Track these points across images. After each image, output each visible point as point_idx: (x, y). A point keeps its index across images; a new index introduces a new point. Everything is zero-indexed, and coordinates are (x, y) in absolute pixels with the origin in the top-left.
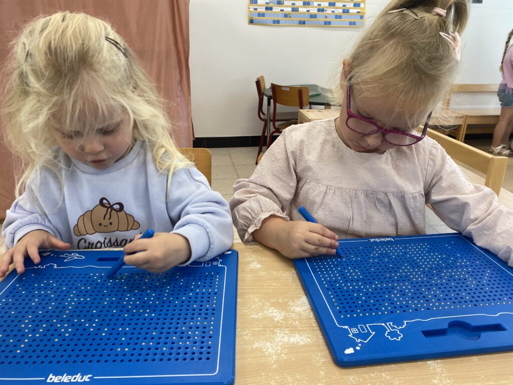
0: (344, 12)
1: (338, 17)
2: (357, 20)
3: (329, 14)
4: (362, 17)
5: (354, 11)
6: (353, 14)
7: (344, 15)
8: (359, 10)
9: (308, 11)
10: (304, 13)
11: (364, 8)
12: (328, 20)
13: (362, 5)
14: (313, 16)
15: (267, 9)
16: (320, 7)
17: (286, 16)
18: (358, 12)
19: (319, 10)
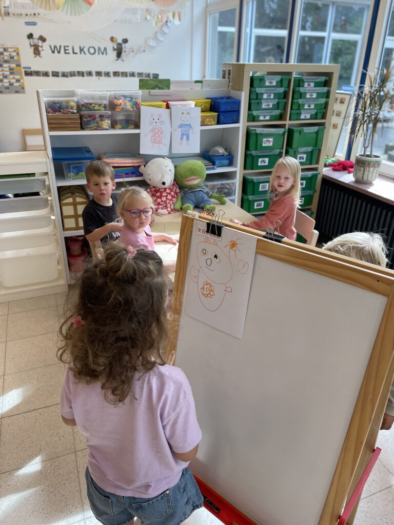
0: (10, 85)
1: (7, 88)
2: (20, 89)
4: (23, 88)
5: (16, 84)
6: (16, 86)
8: (20, 84)
11: (23, 83)
13: (22, 81)
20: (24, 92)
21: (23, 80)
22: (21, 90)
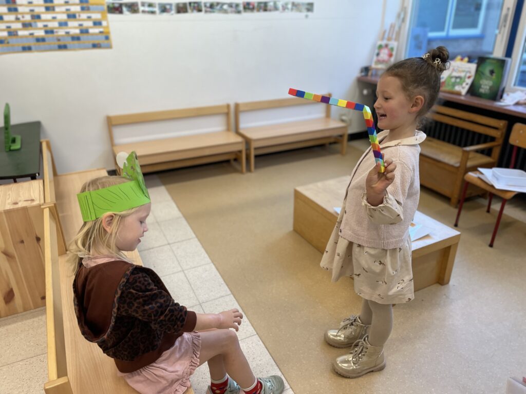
0: (81, 32)
1: (76, 38)
2: (103, 40)
3: (62, 36)
4: (107, 38)
5: (95, 30)
6: (95, 34)
7: (83, 37)
8: (101, 30)
9: (32, 34)
10: (27, 37)
11: (107, 27)
12: (62, 43)
13: (104, 23)
14: (40, 40)
16: (48, 29)
18: (101, 32)
19: (47, 32)
20: (109, 47)
21: (108, 23)
22: (102, 42)
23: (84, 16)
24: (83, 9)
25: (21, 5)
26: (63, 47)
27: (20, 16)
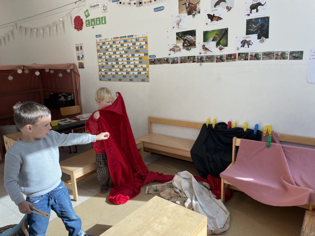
0: (138, 73)
1: (136, 76)
3: (131, 75)
4: (148, 77)
5: (143, 73)
6: (143, 75)
7: (139, 76)
9: (122, 74)
10: (121, 75)
11: (148, 71)
12: (131, 78)
13: (147, 69)
14: (124, 76)
15: (105, 73)
16: (127, 71)
17: (113, 76)
18: (145, 74)
19: (127, 73)
20: (148, 81)
23: (140, 66)
24: (140, 62)
25: (120, 61)
26: (131, 80)
27: (119, 66)
